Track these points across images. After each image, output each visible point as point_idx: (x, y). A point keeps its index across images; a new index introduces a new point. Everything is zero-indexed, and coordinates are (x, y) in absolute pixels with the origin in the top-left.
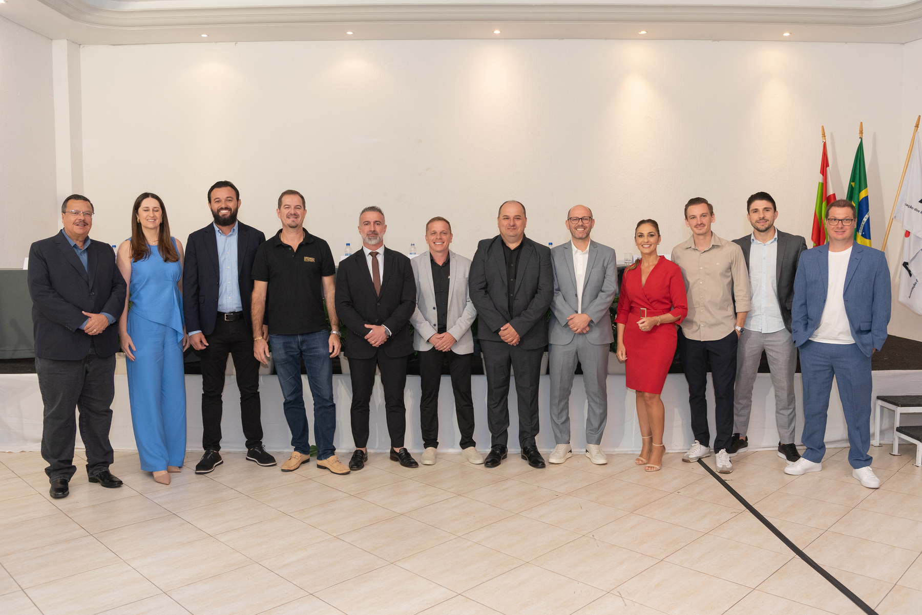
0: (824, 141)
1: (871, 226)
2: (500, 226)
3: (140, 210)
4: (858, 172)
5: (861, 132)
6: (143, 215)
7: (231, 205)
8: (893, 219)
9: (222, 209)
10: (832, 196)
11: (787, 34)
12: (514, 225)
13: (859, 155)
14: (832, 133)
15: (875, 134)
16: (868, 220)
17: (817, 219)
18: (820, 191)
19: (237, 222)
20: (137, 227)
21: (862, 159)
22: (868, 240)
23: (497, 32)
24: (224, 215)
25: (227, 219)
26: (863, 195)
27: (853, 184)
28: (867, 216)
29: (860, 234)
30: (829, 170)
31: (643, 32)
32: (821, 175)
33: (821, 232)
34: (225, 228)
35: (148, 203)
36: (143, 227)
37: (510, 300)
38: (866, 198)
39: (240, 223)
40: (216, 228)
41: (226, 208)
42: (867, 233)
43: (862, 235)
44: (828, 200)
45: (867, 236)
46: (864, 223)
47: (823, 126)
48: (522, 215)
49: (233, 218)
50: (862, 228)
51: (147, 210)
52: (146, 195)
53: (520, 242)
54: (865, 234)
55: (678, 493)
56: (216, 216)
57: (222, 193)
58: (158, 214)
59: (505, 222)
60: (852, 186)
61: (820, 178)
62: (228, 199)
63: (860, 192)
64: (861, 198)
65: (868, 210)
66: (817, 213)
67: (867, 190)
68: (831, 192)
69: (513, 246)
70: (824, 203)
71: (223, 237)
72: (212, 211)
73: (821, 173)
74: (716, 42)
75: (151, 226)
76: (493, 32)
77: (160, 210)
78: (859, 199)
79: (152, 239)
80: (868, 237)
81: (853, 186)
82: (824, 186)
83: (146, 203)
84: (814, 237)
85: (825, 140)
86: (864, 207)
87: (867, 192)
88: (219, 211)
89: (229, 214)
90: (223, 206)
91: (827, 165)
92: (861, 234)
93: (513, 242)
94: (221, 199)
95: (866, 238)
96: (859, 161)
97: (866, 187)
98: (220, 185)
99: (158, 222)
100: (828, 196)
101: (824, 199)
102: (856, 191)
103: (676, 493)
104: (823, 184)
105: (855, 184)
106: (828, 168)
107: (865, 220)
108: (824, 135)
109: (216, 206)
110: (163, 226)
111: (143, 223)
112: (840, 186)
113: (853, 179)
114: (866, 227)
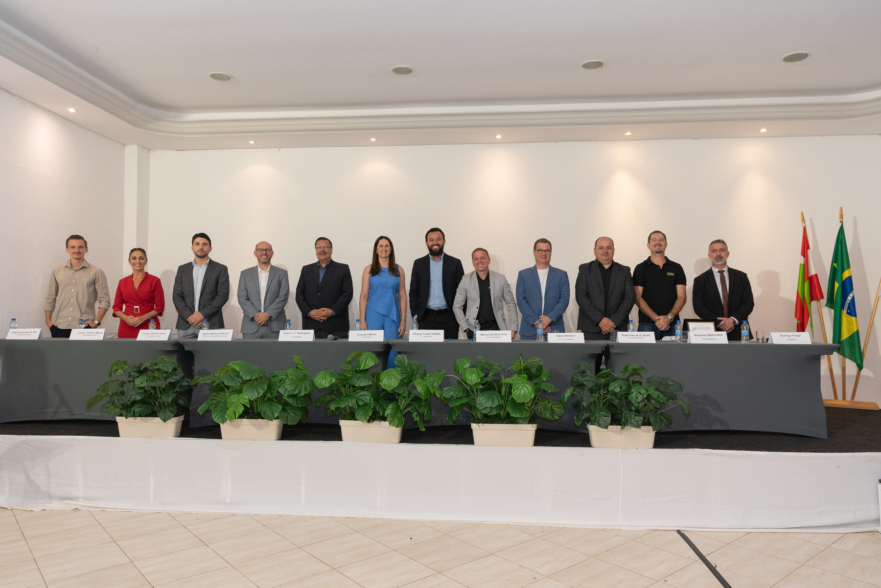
0: (804, 226)
1: (856, 304)
2: (596, 254)
3: (378, 246)
4: (840, 253)
5: (841, 217)
6: (379, 248)
7: (440, 243)
8: (879, 298)
9: (434, 245)
10: (814, 276)
11: (764, 130)
12: (607, 253)
13: (840, 238)
14: (811, 219)
15: (855, 218)
16: (853, 298)
17: (800, 298)
18: (801, 273)
19: (443, 254)
20: (376, 256)
21: (843, 242)
22: (854, 318)
23: (499, 137)
24: (435, 249)
25: (437, 252)
26: (846, 274)
27: (835, 265)
28: (851, 295)
29: (844, 312)
30: (810, 252)
31: (629, 134)
32: (802, 257)
33: (805, 310)
34: (435, 258)
35: (383, 242)
36: (379, 257)
37: (606, 300)
38: (850, 278)
39: (445, 255)
40: (431, 257)
41: (437, 245)
42: (852, 311)
43: (848, 313)
44: (810, 281)
46: (849, 302)
47: (802, 212)
48: (611, 247)
49: (441, 250)
50: (846, 306)
51: (382, 246)
52: (381, 238)
53: (611, 264)
54: (850, 312)
55: (665, 581)
56: (430, 249)
57: (435, 235)
58: (388, 249)
59: (601, 251)
60: (834, 266)
61: (801, 260)
62: (438, 239)
63: (843, 271)
64: (844, 278)
65: (852, 289)
66: (799, 291)
67: (850, 270)
68: (813, 272)
69: (607, 267)
70: (806, 283)
71: (434, 262)
72: (428, 246)
73: (802, 255)
74: (696, 141)
75: (384, 256)
76: (495, 137)
77: (390, 246)
78: (842, 278)
79: (384, 264)
80: (853, 315)
81: (836, 267)
82: (806, 267)
83: (382, 242)
84: (798, 315)
85: (805, 224)
86: (848, 286)
87: (850, 272)
88: (432, 246)
89: (438, 249)
90: (435, 243)
91: (808, 248)
92: (846, 312)
93: (606, 264)
94: (434, 238)
95: (852, 316)
96: (840, 244)
97: (849, 267)
98: (433, 230)
99: (388, 253)
100: (810, 276)
101: (806, 280)
102: (839, 272)
103: (663, 581)
104: (804, 265)
105: (837, 265)
106: (809, 250)
107: (849, 298)
108: (803, 220)
109: (430, 243)
110: (392, 256)
111: (380, 254)
112: (822, 266)
113: (835, 260)
114: (851, 305)
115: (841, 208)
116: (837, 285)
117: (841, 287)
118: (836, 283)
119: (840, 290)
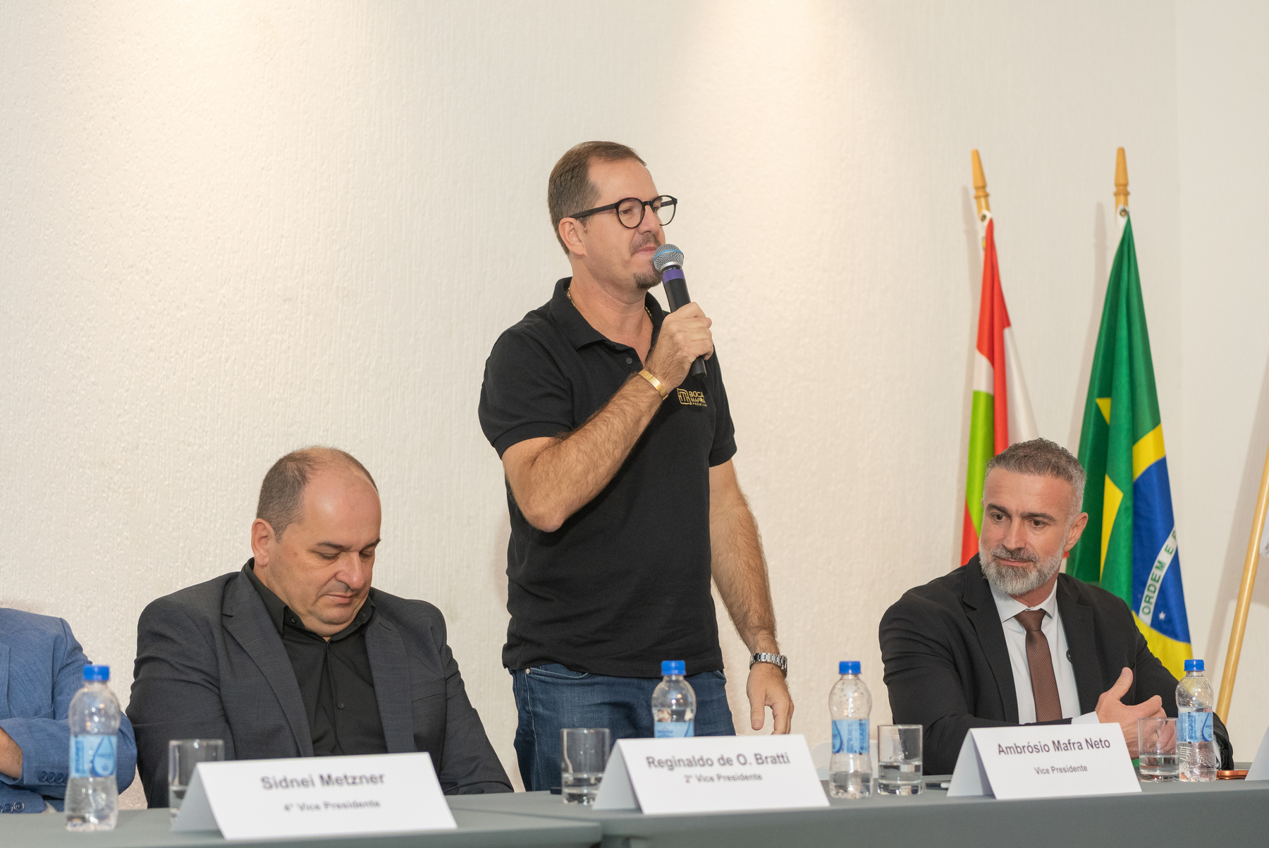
4: (1123, 353)
5: (1124, 189)
21: (1134, 292)
22: (1180, 646)
26: (1145, 456)
27: (1104, 404)
28: (1169, 542)
29: (1146, 619)
32: (983, 362)
42: (1175, 615)
43: (1158, 623)
45: (1178, 628)
46: (1161, 573)
47: (976, 152)
54: (1169, 620)
60: (1099, 409)
61: (978, 374)
63: (1135, 437)
64: (1138, 469)
65: (1169, 520)
67: (1161, 432)
73: (979, 346)
78: (1132, 476)
80: (1179, 634)
81: (1106, 413)
82: (997, 404)
85: (989, 211)
86: (1156, 505)
87: (1160, 443)
91: (1004, 318)
92: (1151, 618)
95: (1174, 635)
97: (1156, 421)
102: (1120, 438)
105: (1113, 408)
107: (1164, 557)
108: (983, 192)
113: (1103, 382)
114: (1171, 591)
115: (1121, 152)
116: (1114, 497)
117: (1130, 503)
118: (1109, 484)
119: (1127, 522)
